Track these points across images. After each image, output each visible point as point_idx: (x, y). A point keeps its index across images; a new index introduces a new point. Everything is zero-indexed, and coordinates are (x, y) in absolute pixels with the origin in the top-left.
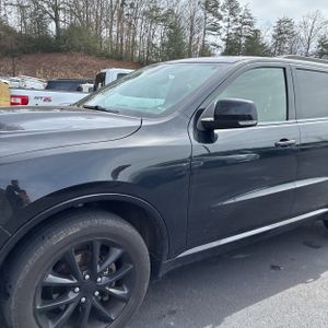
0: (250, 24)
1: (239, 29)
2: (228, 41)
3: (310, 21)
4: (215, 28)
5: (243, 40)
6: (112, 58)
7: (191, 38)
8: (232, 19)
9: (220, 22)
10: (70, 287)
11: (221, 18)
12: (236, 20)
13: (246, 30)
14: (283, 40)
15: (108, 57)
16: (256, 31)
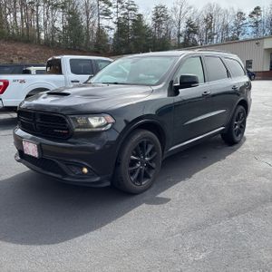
0: (134, 10)
1: (126, 14)
2: (118, 24)
3: (179, 7)
4: (107, 14)
5: (130, 23)
6: (20, 41)
7: (88, 22)
8: (120, 6)
9: (110, 8)
10: (136, 161)
11: (110, 5)
12: (123, 7)
13: (132, 15)
14: (160, 22)
15: (16, 40)
16: (140, 15)
